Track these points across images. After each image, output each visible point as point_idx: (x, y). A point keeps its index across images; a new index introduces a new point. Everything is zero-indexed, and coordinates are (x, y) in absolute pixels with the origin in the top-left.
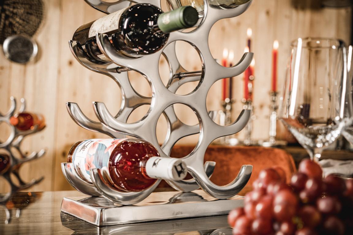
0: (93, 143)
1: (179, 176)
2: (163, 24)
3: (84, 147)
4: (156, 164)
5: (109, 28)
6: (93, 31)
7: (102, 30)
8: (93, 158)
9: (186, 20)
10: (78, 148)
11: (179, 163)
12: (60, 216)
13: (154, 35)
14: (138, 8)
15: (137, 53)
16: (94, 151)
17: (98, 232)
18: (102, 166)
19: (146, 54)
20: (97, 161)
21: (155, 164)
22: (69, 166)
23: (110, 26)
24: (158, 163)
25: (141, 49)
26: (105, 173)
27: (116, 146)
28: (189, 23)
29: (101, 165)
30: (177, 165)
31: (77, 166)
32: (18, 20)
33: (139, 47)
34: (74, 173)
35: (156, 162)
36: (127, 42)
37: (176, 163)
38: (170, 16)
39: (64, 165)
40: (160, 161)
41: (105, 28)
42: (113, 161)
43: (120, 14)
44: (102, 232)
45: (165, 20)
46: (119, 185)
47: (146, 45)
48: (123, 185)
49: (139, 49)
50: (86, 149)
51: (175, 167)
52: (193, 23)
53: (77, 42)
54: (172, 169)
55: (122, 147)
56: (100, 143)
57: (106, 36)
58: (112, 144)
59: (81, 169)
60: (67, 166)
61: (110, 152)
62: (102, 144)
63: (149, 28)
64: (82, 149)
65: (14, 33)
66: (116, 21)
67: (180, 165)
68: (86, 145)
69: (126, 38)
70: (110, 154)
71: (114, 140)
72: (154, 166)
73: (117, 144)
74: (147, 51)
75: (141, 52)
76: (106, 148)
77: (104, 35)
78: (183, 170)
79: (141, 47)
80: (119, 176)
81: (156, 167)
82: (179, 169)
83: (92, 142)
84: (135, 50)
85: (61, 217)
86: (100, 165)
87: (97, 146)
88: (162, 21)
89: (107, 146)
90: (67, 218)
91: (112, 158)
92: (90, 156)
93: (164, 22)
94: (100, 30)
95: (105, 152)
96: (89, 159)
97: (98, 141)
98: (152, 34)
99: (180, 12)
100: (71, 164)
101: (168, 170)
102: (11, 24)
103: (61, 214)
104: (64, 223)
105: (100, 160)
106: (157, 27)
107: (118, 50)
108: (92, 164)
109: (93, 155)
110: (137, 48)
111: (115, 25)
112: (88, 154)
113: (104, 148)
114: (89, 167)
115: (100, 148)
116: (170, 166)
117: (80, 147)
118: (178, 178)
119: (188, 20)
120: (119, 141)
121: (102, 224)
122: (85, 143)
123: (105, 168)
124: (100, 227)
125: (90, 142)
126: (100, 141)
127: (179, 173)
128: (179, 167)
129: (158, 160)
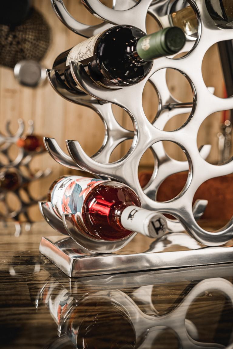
0: (71, 182)
1: (157, 233)
2: (143, 50)
3: (62, 186)
4: (132, 217)
5: (85, 55)
6: (70, 59)
7: (79, 58)
8: (69, 199)
9: (169, 44)
10: (57, 186)
13: (134, 64)
14: (117, 30)
15: (117, 85)
16: (69, 193)
18: (76, 212)
19: (126, 85)
20: (72, 204)
21: (130, 216)
22: (47, 205)
23: (86, 53)
24: (134, 216)
25: (120, 79)
26: (78, 218)
27: (91, 189)
28: (172, 48)
30: (154, 220)
31: (55, 205)
34: (52, 211)
35: (132, 214)
36: (103, 72)
37: (153, 218)
38: (150, 39)
39: (42, 204)
40: (137, 212)
41: (81, 56)
42: (88, 206)
43: (96, 39)
45: (145, 46)
46: (94, 233)
47: (126, 75)
48: (98, 234)
49: (118, 80)
50: (64, 189)
51: (152, 223)
52: (177, 49)
53: (55, 71)
54: (149, 226)
55: (99, 190)
56: (77, 183)
57: (81, 64)
58: (87, 187)
60: (46, 204)
61: (85, 195)
62: (79, 185)
63: (127, 55)
64: (60, 187)
65: (24, 58)
66: (91, 47)
67: (159, 220)
68: (64, 184)
69: (102, 67)
70: (84, 199)
71: (91, 181)
72: (130, 219)
73: (93, 187)
74: (127, 82)
75: (121, 84)
77: (80, 63)
78: (161, 227)
79: (120, 78)
80: (93, 224)
81: (131, 220)
82: (157, 225)
83: (71, 180)
84: (113, 81)
86: (74, 210)
87: (74, 186)
88: (141, 46)
89: (83, 189)
90: (45, 259)
91: (87, 201)
92: (67, 197)
93: (143, 47)
94: (77, 57)
95: (80, 196)
96: (66, 200)
97: (76, 181)
98: (131, 63)
99: (162, 34)
100: (49, 203)
101: (144, 225)
102: (22, 51)
105: (74, 204)
106: (137, 53)
107: (95, 81)
109: (69, 196)
110: (116, 78)
111: (90, 53)
112: (65, 194)
113: (80, 190)
114: (65, 209)
115: (76, 190)
116: (147, 222)
117: (59, 185)
118: (156, 235)
119: (171, 45)
120: (96, 185)
121: (74, 275)
122: (64, 180)
123: (79, 214)
124: (72, 278)
125: (69, 180)
126: (77, 180)
127: (157, 230)
128: (158, 223)
129: (134, 211)
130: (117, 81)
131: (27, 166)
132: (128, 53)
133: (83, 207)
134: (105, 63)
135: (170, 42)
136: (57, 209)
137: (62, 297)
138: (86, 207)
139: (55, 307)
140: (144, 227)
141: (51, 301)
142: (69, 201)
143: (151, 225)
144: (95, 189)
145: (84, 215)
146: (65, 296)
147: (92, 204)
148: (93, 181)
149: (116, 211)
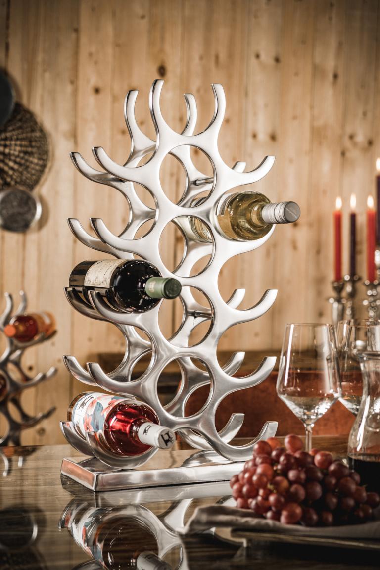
1: (167, 445)
3: (83, 404)
4: (147, 432)
5: (102, 284)
8: (91, 417)
9: (167, 293)
10: (77, 404)
11: (166, 432)
12: (60, 478)
16: (91, 411)
17: (95, 498)
18: (98, 430)
20: (94, 422)
21: (145, 431)
22: (68, 424)
24: (149, 431)
26: (101, 436)
27: (111, 408)
29: (98, 428)
30: (163, 434)
31: (76, 424)
32: (11, 164)
33: (133, 308)
34: (73, 431)
35: (147, 429)
36: (118, 300)
37: (162, 432)
39: (63, 423)
40: (151, 428)
41: (98, 282)
42: (109, 423)
44: (100, 498)
46: (116, 450)
48: (120, 450)
50: (85, 407)
53: (72, 287)
54: (159, 439)
55: (119, 409)
56: (98, 401)
58: (108, 406)
59: (80, 428)
60: (66, 424)
61: (106, 414)
62: (100, 404)
64: (81, 405)
65: (7, 185)
67: (167, 434)
68: (85, 402)
70: (105, 417)
71: (112, 399)
72: (145, 434)
73: (113, 406)
74: (141, 310)
76: (103, 409)
78: (170, 439)
79: (134, 307)
80: (114, 441)
82: (166, 438)
83: (92, 398)
85: (62, 479)
87: (95, 405)
89: (104, 408)
90: (67, 481)
91: (108, 420)
92: (89, 416)
93: (150, 290)
95: (102, 414)
96: (87, 419)
97: (97, 398)
99: (163, 283)
100: (70, 423)
101: (155, 438)
103: (61, 477)
104: (65, 486)
105: (96, 422)
108: (89, 425)
109: (91, 415)
112: (86, 413)
113: (101, 409)
114: (87, 428)
115: (98, 409)
116: (157, 435)
117: (80, 403)
118: (166, 446)
119: (169, 293)
120: (116, 403)
121: (98, 489)
122: (85, 398)
123: (101, 432)
124: (96, 492)
125: (90, 398)
126: (99, 398)
127: (166, 442)
128: (167, 436)
129: (149, 427)
130: (132, 310)
131: (17, 364)
132: (139, 288)
133: (105, 425)
134: (120, 293)
135: (168, 291)
136: (78, 428)
137: (87, 519)
138: (107, 425)
139: (79, 532)
140: (155, 440)
141: (74, 526)
142: (90, 420)
143: (161, 437)
144: (115, 408)
145: (106, 432)
146: (89, 517)
147: (113, 422)
148: (114, 400)
149: (134, 427)
